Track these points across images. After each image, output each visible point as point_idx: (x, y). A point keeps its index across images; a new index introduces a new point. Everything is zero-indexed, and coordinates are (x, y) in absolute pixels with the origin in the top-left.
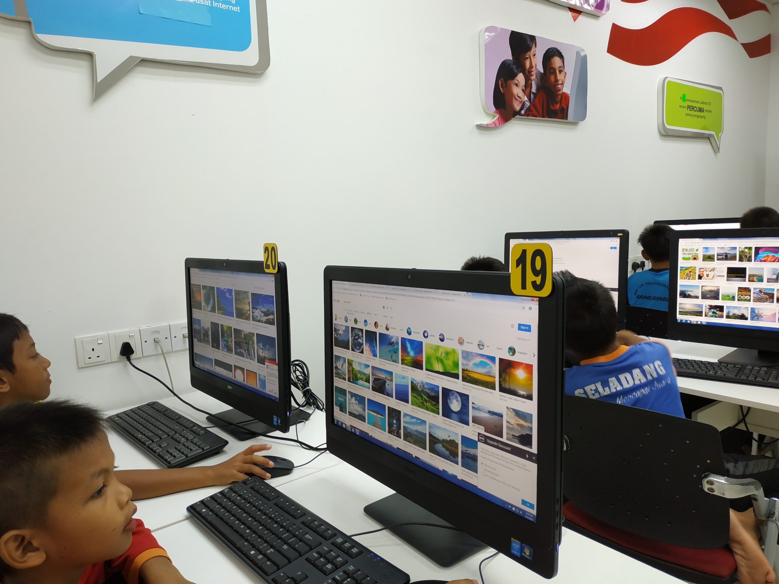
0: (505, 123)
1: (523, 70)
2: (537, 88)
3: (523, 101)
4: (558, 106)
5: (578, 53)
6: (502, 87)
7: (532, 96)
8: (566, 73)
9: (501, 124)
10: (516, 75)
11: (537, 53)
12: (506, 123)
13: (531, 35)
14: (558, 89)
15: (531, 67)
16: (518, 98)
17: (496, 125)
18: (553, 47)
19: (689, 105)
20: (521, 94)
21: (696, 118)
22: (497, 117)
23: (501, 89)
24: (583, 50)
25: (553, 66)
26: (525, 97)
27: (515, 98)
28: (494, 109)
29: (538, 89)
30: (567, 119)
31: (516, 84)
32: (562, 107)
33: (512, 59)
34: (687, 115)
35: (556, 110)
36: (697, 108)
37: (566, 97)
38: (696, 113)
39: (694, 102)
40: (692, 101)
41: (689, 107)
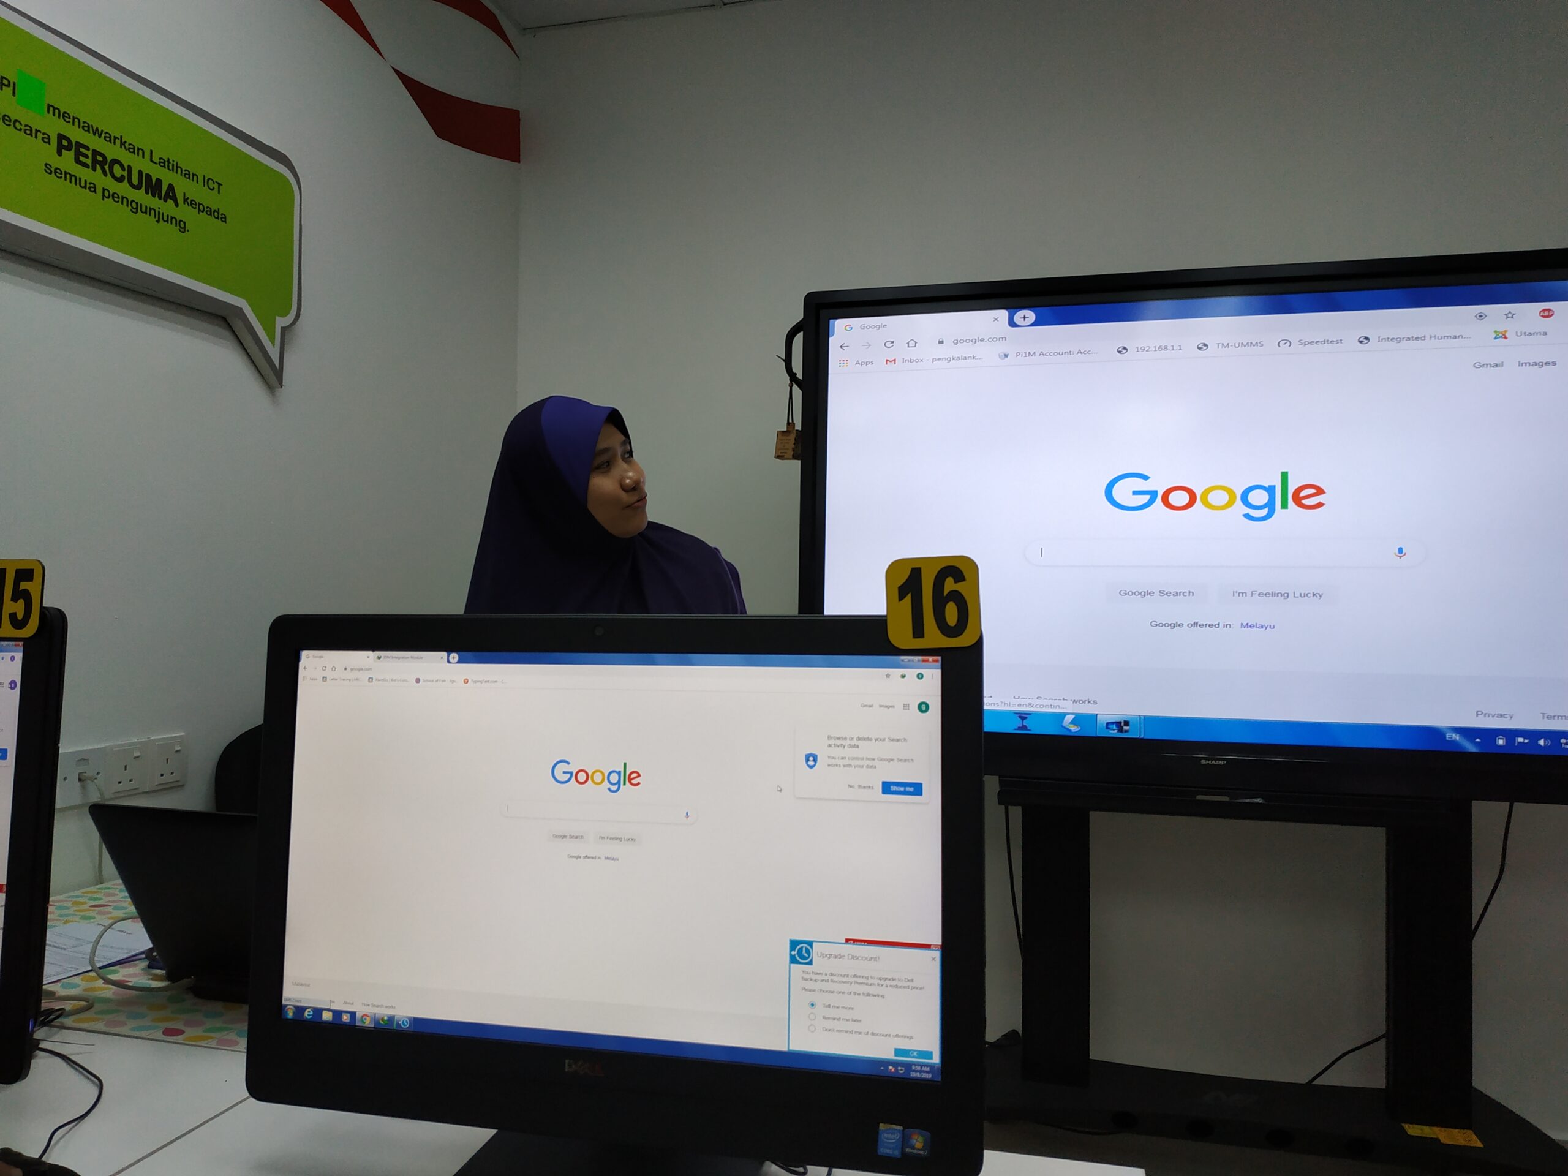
19: (72, 139)
34: (55, 172)
36: (126, 168)
38: (123, 189)
39: (110, 139)
40: (96, 132)
41: (63, 144)
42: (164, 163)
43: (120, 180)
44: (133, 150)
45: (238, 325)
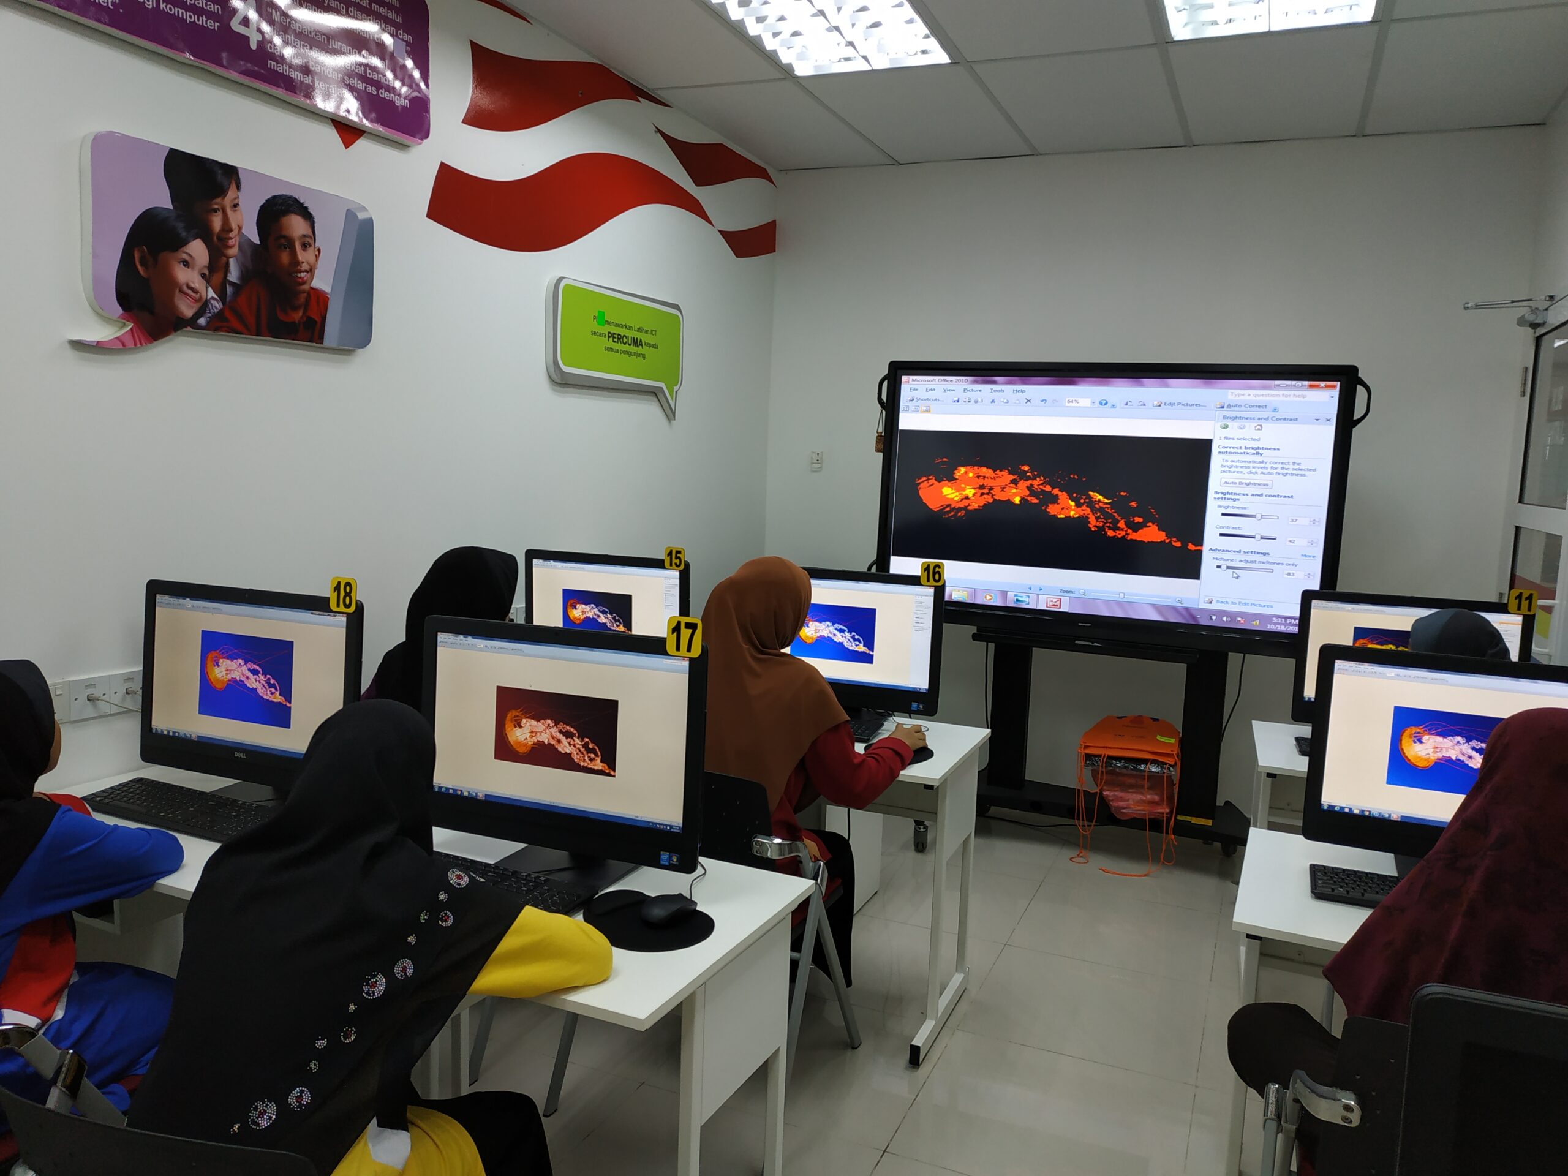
0: (151, 342)
1: (205, 234)
2: (242, 271)
3: (204, 297)
4: (298, 316)
5: (350, 215)
6: (141, 265)
7: (229, 289)
8: (319, 250)
9: (141, 344)
10: (185, 243)
11: (242, 202)
12: (156, 343)
13: (226, 165)
14: (300, 280)
15: (226, 228)
16: (190, 292)
17: (124, 345)
18: (284, 193)
19: (612, 332)
20: (198, 283)
21: (627, 356)
22: (130, 328)
23: (140, 268)
24: (364, 209)
25: (284, 233)
26: (210, 290)
27: (181, 291)
28: (120, 311)
29: (245, 275)
30: (322, 343)
31: (183, 262)
32: (309, 318)
33: (171, 207)
34: (607, 349)
35: (294, 322)
36: (627, 338)
37: (320, 299)
38: (627, 348)
39: (622, 326)
40: (619, 326)
41: (611, 335)
42: (640, 330)
43: (625, 344)
44: (629, 328)
45: (660, 395)
